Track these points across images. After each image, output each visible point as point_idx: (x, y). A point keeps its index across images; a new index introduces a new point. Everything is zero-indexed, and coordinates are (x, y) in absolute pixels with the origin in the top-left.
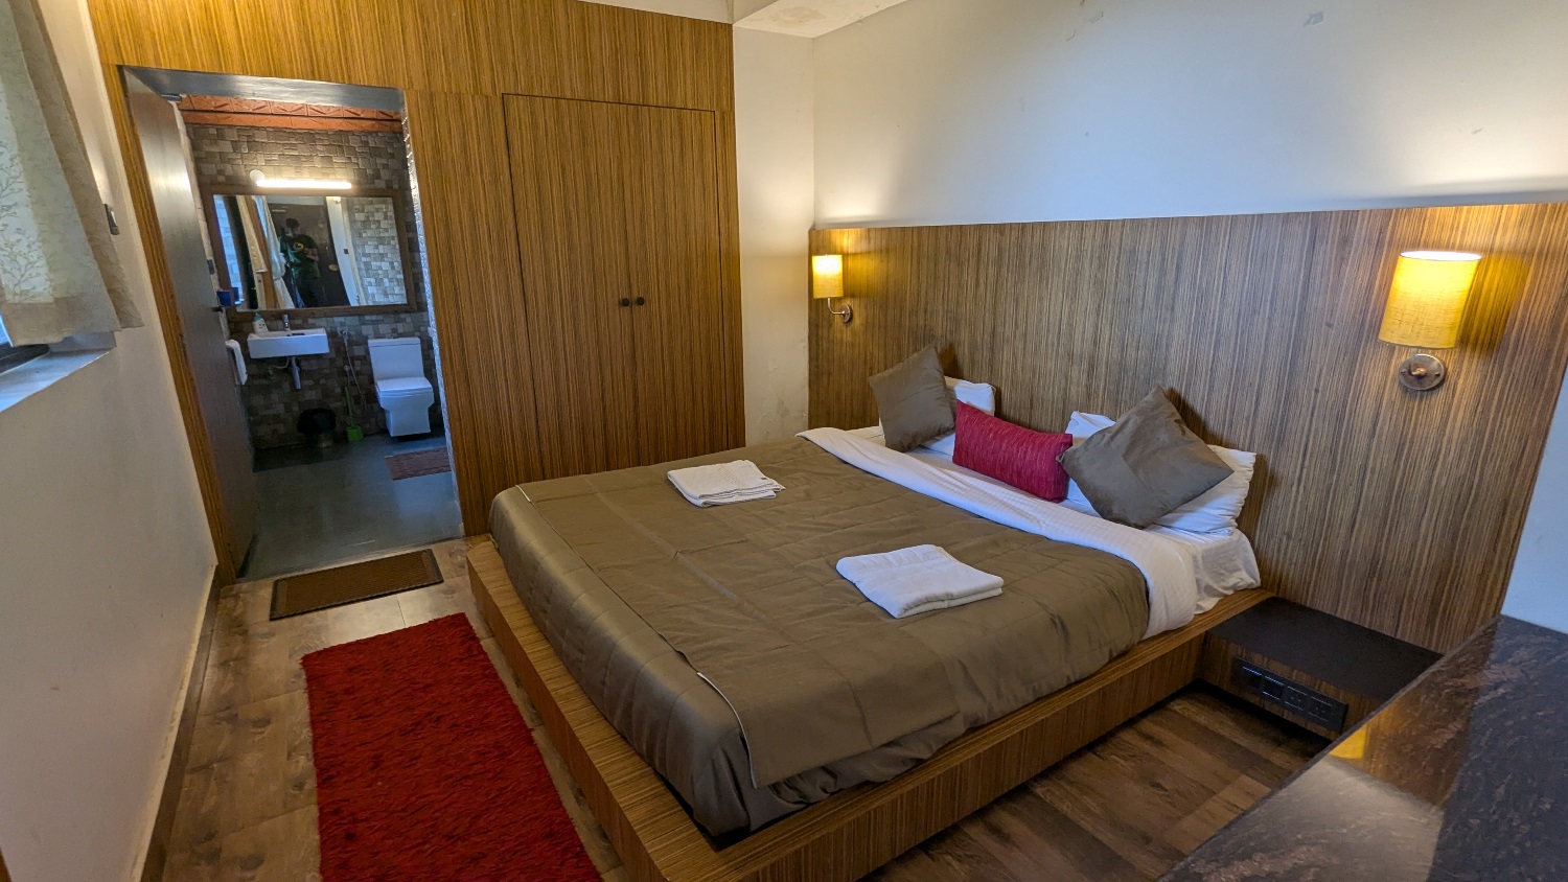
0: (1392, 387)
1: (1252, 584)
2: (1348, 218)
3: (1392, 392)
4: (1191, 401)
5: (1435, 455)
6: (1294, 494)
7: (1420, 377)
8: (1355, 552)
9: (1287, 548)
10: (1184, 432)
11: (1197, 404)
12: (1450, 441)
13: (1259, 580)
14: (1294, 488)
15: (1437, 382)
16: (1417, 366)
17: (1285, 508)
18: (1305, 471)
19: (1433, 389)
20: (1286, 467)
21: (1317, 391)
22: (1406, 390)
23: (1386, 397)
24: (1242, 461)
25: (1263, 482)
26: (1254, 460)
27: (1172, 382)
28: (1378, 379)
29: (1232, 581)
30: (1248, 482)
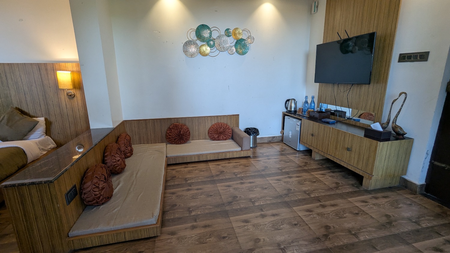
0: (67, 98)
1: (54, 147)
2: (45, 64)
3: (67, 99)
4: (23, 109)
5: (79, 109)
6: (56, 124)
7: (70, 95)
8: (72, 132)
9: (59, 136)
10: (23, 116)
11: (25, 109)
12: (80, 106)
13: (56, 145)
14: (56, 123)
15: (73, 96)
16: (69, 93)
17: (55, 128)
18: (57, 119)
19: (73, 97)
20: (52, 119)
21: (53, 101)
22: (69, 98)
23: (66, 100)
24: (42, 120)
25: (48, 124)
26: (44, 119)
27: (16, 105)
28: (63, 97)
29: (49, 147)
30: (44, 124)
